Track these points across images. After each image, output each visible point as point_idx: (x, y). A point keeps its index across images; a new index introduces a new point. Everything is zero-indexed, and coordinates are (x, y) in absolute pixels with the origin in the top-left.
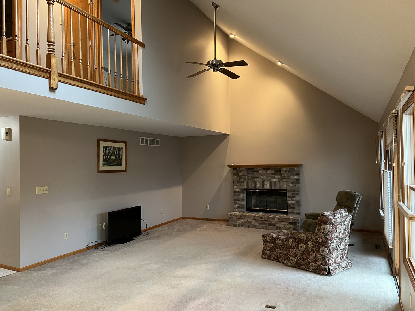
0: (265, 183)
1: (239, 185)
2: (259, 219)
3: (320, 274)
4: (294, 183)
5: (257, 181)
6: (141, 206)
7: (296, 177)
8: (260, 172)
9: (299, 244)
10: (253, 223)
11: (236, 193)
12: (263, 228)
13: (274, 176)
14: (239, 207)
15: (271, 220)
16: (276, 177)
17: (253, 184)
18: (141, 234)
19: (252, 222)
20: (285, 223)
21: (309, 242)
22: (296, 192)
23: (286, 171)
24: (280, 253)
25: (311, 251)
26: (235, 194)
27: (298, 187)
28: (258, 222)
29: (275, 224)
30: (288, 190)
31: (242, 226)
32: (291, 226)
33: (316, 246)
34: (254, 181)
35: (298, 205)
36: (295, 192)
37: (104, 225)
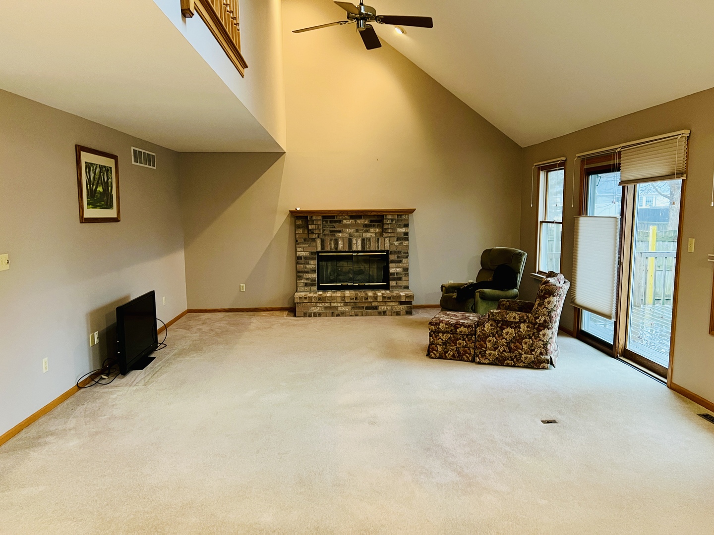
0: (354, 241)
1: (307, 245)
2: (351, 301)
3: (538, 368)
4: (401, 240)
5: (341, 238)
6: (154, 291)
7: (403, 230)
8: (345, 222)
9: (502, 329)
10: (340, 308)
11: (301, 259)
12: (357, 315)
13: (369, 229)
14: (306, 283)
15: (372, 301)
16: (372, 230)
17: (332, 243)
18: (157, 347)
19: (338, 306)
20: (394, 304)
21: (522, 325)
22: (404, 253)
23: (392, 220)
24: (466, 346)
25: (526, 338)
26: (300, 261)
27: (406, 245)
28: (349, 306)
29: (377, 307)
30: (391, 252)
31: (320, 315)
32: (402, 307)
33: (534, 328)
34: (334, 238)
35: (406, 274)
36: (402, 255)
37: (96, 334)
